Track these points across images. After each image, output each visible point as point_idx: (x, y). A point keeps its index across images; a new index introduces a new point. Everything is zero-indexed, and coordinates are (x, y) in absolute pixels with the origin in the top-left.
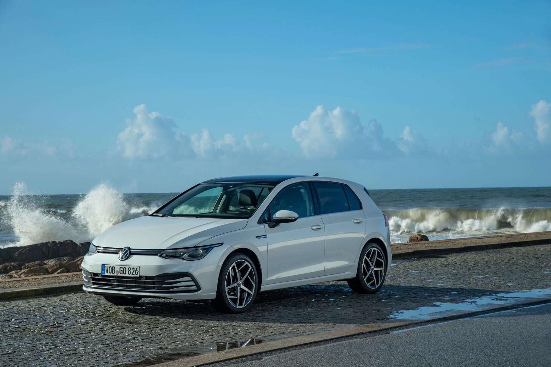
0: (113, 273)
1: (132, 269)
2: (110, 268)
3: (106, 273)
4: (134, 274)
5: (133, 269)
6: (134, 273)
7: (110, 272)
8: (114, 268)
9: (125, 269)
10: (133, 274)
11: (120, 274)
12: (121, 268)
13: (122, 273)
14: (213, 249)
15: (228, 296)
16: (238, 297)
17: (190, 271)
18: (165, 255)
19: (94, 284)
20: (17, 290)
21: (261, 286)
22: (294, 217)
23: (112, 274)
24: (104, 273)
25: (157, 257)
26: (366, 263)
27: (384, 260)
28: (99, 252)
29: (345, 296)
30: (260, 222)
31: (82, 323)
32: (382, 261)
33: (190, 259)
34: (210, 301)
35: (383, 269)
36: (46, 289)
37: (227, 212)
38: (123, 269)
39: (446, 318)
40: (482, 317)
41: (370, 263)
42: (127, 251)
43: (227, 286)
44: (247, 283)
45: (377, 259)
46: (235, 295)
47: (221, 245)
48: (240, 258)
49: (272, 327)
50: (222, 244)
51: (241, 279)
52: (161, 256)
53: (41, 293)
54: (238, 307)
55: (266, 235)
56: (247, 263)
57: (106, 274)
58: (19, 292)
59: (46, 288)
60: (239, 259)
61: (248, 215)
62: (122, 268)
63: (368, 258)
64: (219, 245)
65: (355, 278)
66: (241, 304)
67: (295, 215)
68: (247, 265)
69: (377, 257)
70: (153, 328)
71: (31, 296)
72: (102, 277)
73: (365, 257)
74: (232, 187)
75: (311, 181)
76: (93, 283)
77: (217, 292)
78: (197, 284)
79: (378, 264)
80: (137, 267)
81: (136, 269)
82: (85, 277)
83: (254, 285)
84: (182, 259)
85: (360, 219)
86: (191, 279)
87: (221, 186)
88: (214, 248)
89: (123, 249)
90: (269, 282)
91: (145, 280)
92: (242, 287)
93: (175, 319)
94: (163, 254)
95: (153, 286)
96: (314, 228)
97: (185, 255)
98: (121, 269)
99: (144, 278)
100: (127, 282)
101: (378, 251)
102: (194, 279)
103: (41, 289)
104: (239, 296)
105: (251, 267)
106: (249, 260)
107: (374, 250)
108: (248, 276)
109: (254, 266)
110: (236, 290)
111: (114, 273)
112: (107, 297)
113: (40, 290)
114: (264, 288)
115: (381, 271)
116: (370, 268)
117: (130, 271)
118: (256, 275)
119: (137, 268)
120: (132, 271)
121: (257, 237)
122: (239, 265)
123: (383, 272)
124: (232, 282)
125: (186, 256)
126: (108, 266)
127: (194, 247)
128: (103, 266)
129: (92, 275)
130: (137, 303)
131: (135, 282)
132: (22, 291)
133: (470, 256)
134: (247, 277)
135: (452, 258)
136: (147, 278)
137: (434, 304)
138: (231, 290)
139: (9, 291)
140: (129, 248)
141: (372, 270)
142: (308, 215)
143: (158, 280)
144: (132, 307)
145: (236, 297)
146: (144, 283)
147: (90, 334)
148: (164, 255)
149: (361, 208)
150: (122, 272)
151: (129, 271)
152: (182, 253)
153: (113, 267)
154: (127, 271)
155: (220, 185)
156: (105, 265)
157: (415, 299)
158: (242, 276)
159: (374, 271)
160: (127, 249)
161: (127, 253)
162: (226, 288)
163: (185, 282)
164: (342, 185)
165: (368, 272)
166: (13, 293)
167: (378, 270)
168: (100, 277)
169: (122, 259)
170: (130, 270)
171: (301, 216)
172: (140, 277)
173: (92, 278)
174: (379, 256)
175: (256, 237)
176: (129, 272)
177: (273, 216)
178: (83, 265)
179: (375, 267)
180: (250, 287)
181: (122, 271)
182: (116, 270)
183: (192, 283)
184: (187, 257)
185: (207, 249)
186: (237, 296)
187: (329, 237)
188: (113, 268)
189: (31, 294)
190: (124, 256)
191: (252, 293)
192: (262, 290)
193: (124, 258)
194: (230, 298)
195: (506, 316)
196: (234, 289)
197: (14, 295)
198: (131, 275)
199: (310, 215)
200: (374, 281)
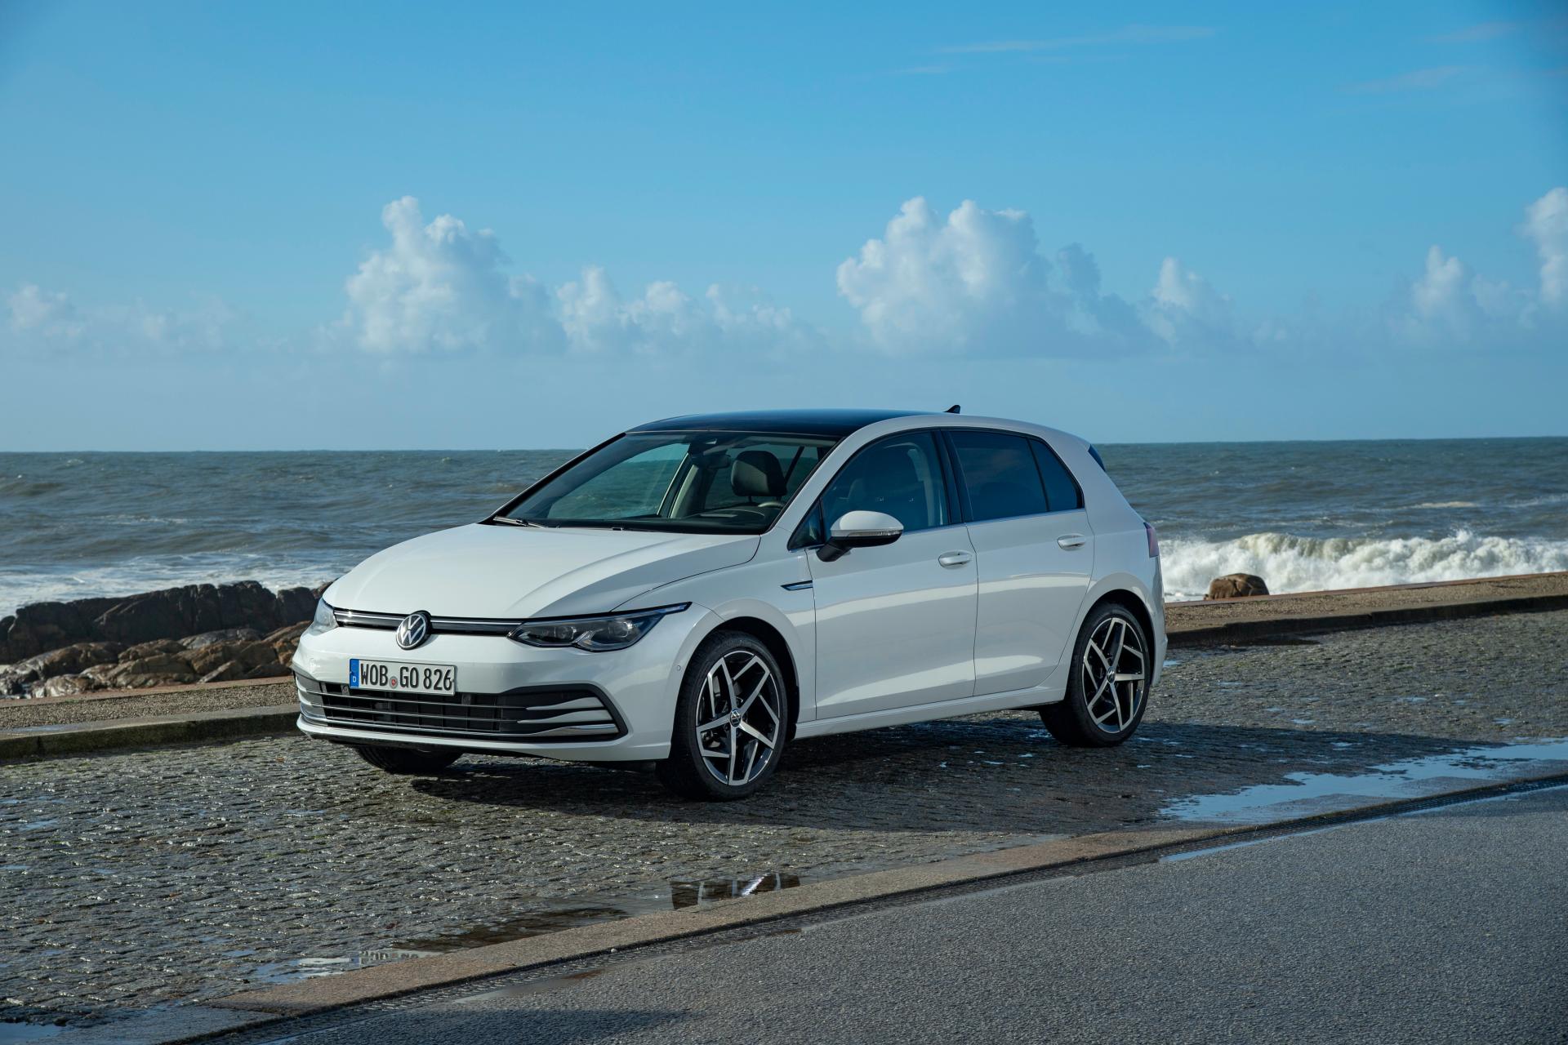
0: (382, 684)
1: (435, 674)
2: (374, 669)
3: (363, 683)
4: (440, 689)
5: (438, 674)
6: (441, 685)
7: (374, 681)
8: (384, 670)
9: (414, 672)
10: (439, 686)
11: (403, 686)
12: (404, 671)
13: (407, 685)
14: (661, 618)
15: (705, 753)
16: (730, 756)
17: (596, 680)
18: (529, 635)
19: (328, 713)
20: (113, 725)
21: (797, 725)
22: (890, 532)
23: (378, 687)
24: (357, 684)
25: (504, 639)
26: (1094, 658)
27: (1144, 652)
28: (341, 624)
29: (1031, 752)
30: (793, 545)
31: (298, 824)
32: (1140, 655)
33: (598, 647)
34: (655, 764)
35: (1142, 676)
36: (193, 725)
37: (703, 515)
38: (409, 673)
39: (1321, 818)
40: (1424, 815)
41: (1105, 661)
42: (421, 622)
43: (702, 723)
44: (757, 716)
45: (1123, 648)
46: (725, 748)
47: (686, 609)
48: (738, 645)
49: (827, 840)
50: (689, 604)
51: (740, 705)
52: (515, 638)
53: (181, 735)
54: (733, 783)
55: (811, 582)
56: (756, 659)
57: (362, 686)
58: (119, 732)
59: (194, 722)
60: (734, 649)
61: (760, 525)
62: (407, 669)
63: (1100, 646)
64: (678, 608)
65: (1060, 702)
66: (739, 775)
67: (892, 524)
68: (757, 664)
69: (1124, 643)
70: (495, 838)
71: (152, 742)
72: (351, 694)
73: (1091, 643)
74: (714, 443)
75: (940, 428)
76: (325, 709)
77: (673, 740)
78: (617, 719)
79: (1128, 664)
80: (449, 668)
81: (446, 674)
82: (303, 693)
83: (777, 722)
84: (576, 646)
85: (1077, 536)
86: (599, 704)
87: (684, 442)
88: (666, 616)
89: (410, 617)
90: (817, 714)
91: (472, 704)
92: (744, 726)
93: (557, 813)
94: (521, 632)
95: (495, 723)
96: (947, 560)
97: (583, 635)
98: (406, 674)
99: (470, 698)
100: (420, 709)
101: (1127, 626)
102: (607, 704)
103: (181, 723)
104: (734, 753)
105: (767, 672)
106: (762, 650)
107: (1116, 624)
108: (761, 697)
109: (777, 669)
110: (725, 735)
111: (385, 684)
112: (366, 749)
113: (179, 726)
114: (805, 729)
115: (1135, 682)
116: (1104, 676)
117: (429, 678)
118: (784, 694)
119: (449, 671)
120: (434, 679)
121: (785, 587)
122: (735, 664)
123: (1141, 685)
124: (716, 712)
125: (586, 638)
126: (367, 663)
127: (610, 614)
128: (354, 663)
129: (324, 687)
130: (450, 769)
131: (444, 710)
132: (126, 728)
133: (1389, 641)
134: (758, 698)
135: (1335, 646)
136: (477, 698)
137: (1285, 777)
138: (712, 735)
139: (92, 730)
140: (426, 614)
141: (1111, 679)
142: (930, 524)
143: (507, 705)
144: (436, 779)
145: (727, 756)
146: (469, 712)
147: (320, 853)
148: (524, 636)
149: (1080, 504)
150: (408, 681)
151: (426, 677)
152: (575, 631)
153: (381, 667)
154: (422, 677)
155: (683, 437)
156: (361, 662)
157: (1231, 765)
158: (744, 694)
159: (1116, 682)
160: (420, 617)
161: (419, 629)
162: (699, 729)
163: (584, 712)
164: (1026, 438)
165: (1099, 687)
166: (102, 734)
167: (1128, 682)
168: (345, 695)
169: (408, 646)
170: (430, 675)
171: (909, 529)
172: (459, 696)
173: (323, 696)
174: (1130, 640)
175: (783, 586)
176: (428, 680)
177: (832, 529)
178: (298, 660)
179: (1117, 672)
180: (764, 725)
181: (406, 678)
182: (389, 675)
183: (604, 715)
184: (589, 642)
185: (647, 619)
186: (729, 752)
187: (987, 588)
188: (382, 671)
189: (153, 738)
190: (412, 635)
191: (772, 745)
192: (799, 735)
193: (412, 643)
194: (711, 759)
195: (1491, 813)
196: (721, 733)
197: (107, 739)
198: (432, 691)
199: (937, 526)
200: (1114, 710)
